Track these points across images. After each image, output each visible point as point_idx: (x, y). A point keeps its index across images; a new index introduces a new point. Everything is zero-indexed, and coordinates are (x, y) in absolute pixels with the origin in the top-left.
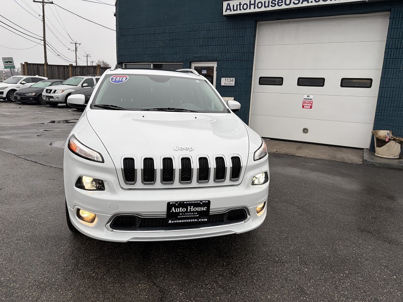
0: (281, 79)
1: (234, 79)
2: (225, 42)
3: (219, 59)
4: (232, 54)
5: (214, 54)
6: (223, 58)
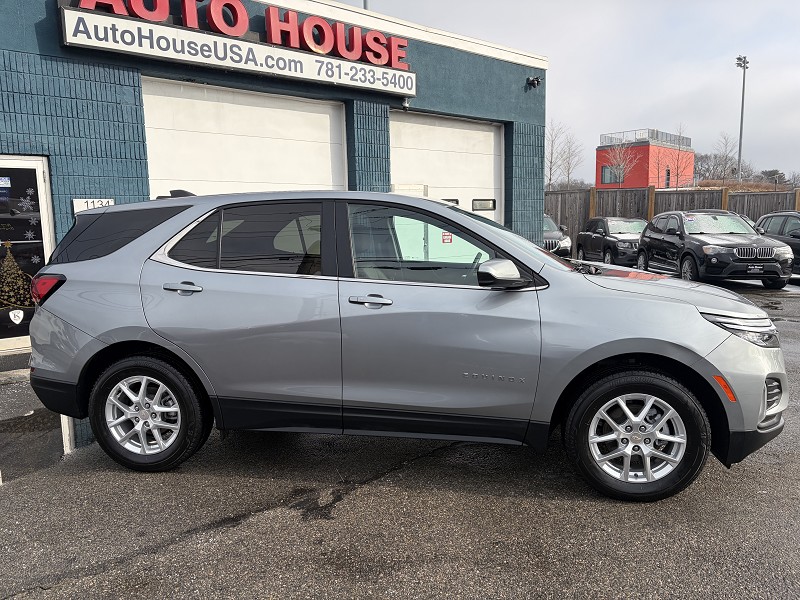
1: (112, 201)
2: (69, 109)
3: (57, 152)
4: (93, 141)
5: (38, 138)
6: (68, 150)
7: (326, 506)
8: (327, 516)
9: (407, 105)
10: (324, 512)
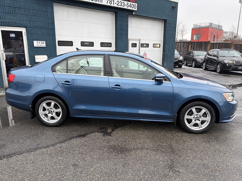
0: (72, 42)
1: (45, 42)
2: (32, 13)
3: (29, 26)
4: (39, 23)
5: (23, 22)
6: (32, 26)
7: (110, 133)
8: (110, 135)
9: (134, 14)
10: (109, 134)
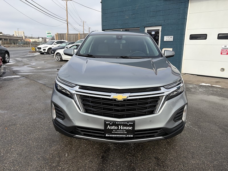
0: (206, 35)
1: (173, 37)
2: (167, 13)
3: (163, 24)
4: (171, 20)
